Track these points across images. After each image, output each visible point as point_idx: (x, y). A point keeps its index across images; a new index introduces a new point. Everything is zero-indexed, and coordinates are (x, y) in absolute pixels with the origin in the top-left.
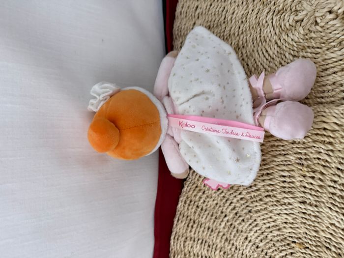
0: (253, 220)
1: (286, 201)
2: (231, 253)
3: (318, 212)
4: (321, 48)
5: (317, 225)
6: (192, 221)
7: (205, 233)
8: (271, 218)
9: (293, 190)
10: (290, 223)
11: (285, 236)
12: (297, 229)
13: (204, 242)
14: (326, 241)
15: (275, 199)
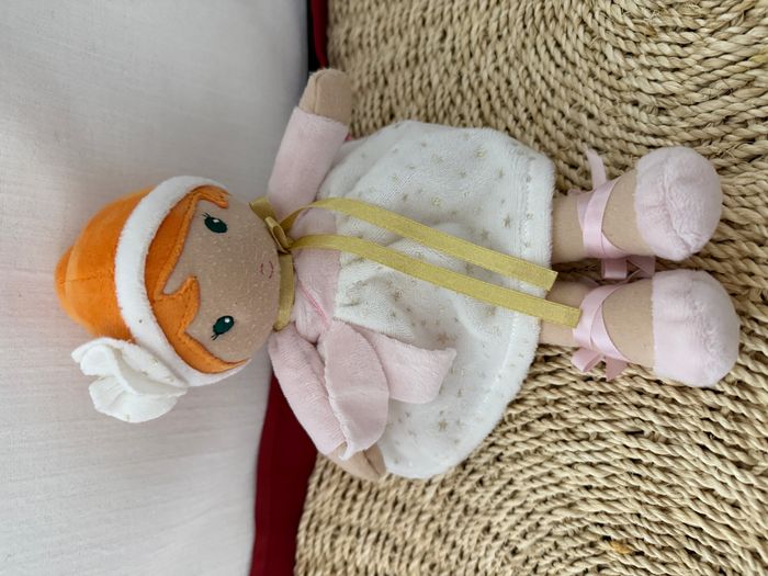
0: (505, 482)
1: (591, 429)
2: (449, 566)
3: (672, 458)
4: (695, 31)
5: (666, 492)
6: (355, 484)
7: (386, 515)
8: (550, 475)
9: (610, 401)
10: (598, 488)
11: (586, 523)
12: (616, 505)
13: (382, 538)
14: (687, 537)
15: (563, 425)
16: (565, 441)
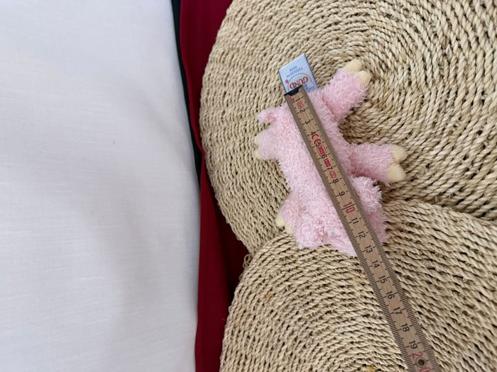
0: (315, 345)
1: (348, 316)
3: (383, 325)
4: (361, 138)
5: (384, 340)
6: (244, 356)
7: (262, 370)
8: (335, 339)
9: (354, 302)
10: (356, 342)
11: (354, 359)
12: (365, 349)
14: (397, 359)
15: (336, 315)
16: (338, 323)
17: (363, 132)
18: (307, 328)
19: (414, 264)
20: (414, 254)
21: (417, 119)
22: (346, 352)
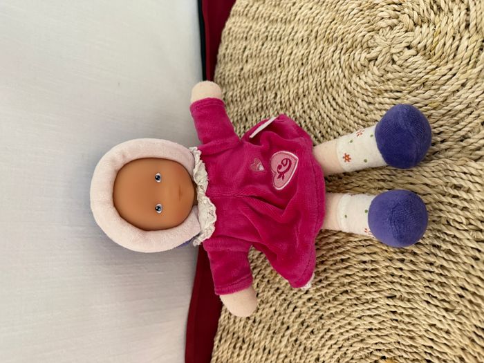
0: (326, 331)
1: (369, 297)
3: (412, 309)
4: (401, 92)
5: (412, 328)
6: (241, 339)
7: (260, 357)
8: (350, 324)
9: (377, 281)
10: (375, 329)
11: (372, 350)
12: (386, 338)
14: (426, 352)
15: (354, 296)
16: (356, 305)
17: (404, 86)
18: (318, 310)
19: (458, 235)
20: (460, 223)
21: (474, 67)
22: (362, 341)
